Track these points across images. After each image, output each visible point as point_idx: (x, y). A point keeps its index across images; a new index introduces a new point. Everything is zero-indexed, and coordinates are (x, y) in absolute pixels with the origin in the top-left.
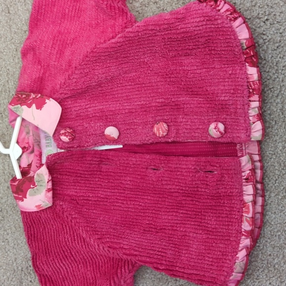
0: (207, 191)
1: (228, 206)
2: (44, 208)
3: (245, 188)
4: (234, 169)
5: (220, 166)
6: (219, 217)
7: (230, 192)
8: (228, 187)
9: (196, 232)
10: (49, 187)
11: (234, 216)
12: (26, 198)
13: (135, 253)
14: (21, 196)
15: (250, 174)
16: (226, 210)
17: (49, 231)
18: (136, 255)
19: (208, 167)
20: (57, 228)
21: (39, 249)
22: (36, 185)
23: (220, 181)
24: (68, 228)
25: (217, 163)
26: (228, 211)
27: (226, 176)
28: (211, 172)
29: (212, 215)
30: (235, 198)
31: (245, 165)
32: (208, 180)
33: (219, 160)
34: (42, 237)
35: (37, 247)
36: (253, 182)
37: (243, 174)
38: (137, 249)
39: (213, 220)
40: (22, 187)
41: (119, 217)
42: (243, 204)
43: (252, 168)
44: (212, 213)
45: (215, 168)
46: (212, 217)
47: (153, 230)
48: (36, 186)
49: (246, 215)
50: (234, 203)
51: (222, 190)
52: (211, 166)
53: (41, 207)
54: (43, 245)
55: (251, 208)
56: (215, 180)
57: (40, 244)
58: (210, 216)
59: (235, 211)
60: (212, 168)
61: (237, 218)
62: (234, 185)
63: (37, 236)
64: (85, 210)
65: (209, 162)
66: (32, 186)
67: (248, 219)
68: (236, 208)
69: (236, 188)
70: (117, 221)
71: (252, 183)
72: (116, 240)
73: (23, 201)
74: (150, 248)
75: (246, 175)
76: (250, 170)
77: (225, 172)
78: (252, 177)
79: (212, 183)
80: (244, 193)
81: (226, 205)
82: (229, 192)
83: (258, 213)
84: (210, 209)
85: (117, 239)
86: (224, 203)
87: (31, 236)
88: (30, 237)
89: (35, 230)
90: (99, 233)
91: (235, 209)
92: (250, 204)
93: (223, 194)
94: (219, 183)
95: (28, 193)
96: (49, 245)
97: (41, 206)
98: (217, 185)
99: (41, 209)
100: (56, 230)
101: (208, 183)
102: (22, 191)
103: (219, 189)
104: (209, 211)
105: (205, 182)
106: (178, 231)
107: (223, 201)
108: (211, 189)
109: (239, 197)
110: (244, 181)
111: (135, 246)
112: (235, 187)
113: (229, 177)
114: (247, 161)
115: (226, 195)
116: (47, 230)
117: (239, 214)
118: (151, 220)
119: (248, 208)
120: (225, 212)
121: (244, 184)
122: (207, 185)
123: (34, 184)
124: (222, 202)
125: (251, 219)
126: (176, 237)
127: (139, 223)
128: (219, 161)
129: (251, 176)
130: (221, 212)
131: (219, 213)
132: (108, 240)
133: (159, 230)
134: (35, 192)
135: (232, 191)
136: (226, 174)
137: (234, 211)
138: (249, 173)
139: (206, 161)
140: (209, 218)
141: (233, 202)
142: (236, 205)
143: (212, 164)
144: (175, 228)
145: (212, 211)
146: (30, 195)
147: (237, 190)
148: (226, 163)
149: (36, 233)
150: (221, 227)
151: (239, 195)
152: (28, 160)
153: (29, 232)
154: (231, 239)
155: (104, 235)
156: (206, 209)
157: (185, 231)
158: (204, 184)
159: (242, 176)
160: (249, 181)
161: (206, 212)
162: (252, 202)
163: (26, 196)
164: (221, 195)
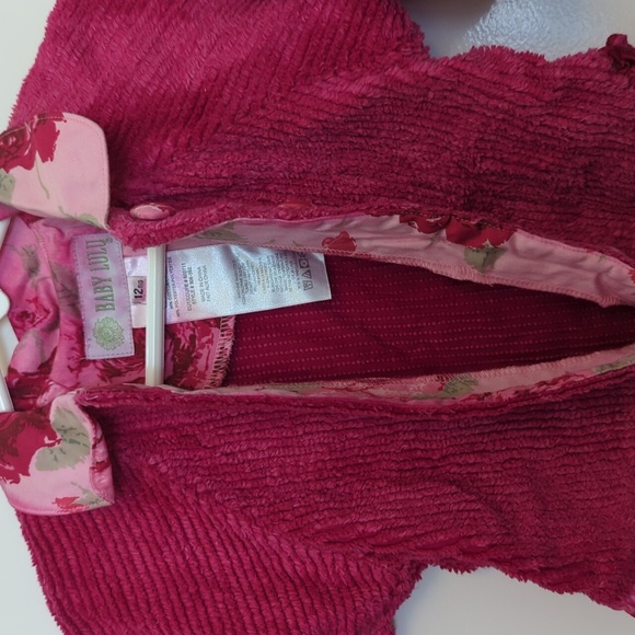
2: (84, 509)
9: (536, 446)
10: (99, 459)
12: (28, 475)
13: (402, 535)
14: (12, 468)
17: (120, 547)
18: (407, 539)
20: (147, 534)
21: (94, 609)
22: (59, 437)
24: (186, 523)
34: (99, 571)
35: (87, 603)
38: (403, 522)
40: (14, 441)
41: (322, 453)
47: (422, 464)
48: (59, 441)
53: (76, 506)
54: (106, 592)
57: (95, 593)
63: (81, 572)
64: (224, 460)
66: (47, 440)
70: (320, 465)
72: (340, 521)
73: (17, 481)
74: (436, 510)
85: (342, 517)
87: (60, 575)
88: (57, 580)
89: (71, 556)
90: (289, 516)
95: (34, 460)
96: (126, 587)
97: (76, 501)
99: (74, 510)
100: (146, 542)
102: (14, 453)
106: (489, 451)
111: (396, 518)
116: (110, 545)
118: (413, 440)
123: (52, 436)
126: (489, 469)
127: (382, 453)
132: (318, 527)
133: (439, 460)
134: (56, 459)
144: (482, 447)
146: (40, 467)
149: (73, 563)
150: (596, 421)
152: (42, 352)
153: (51, 566)
154: (625, 446)
155: (301, 516)
157: (508, 449)
163: (27, 468)
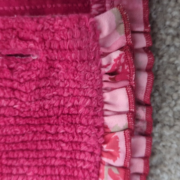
0: (12, 103)
1: (66, 139)
3: (107, 96)
4: (80, 49)
5: (43, 40)
6: (45, 166)
7: (73, 106)
8: (66, 94)
11: (80, 164)
15: (122, 60)
16: (62, 151)
19: (12, 43)
23: (46, 78)
25: (34, 32)
26: (67, 152)
27: (59, 66)
28: (22, 56)
29: (26, 163)
30: (84, 121)
31: (109, 36)
32: (15, 77)
33: (38, 22)
36: (130, 80)
37: (104, 61)
39: (30, 174)
42: (103, 136)
43: (127, 44)
44: (27, 159)
45: (31, 45)
46: (29, 167)
49: (111, 162)
50: (81, 134)
51: (53, 102)
52: (21, 39)
55: (122, 145)
56: (34, 77)
58: (22, 166)
59: (84, 152)
60: (23, 45)
61: (88, 170)
62: (80, 89)
65: (13, 29)
67: (115, 171)
68: (86, 144)
69: (86, 97)
71: (126, 83)
75: (113, 62)
76: (121, 49)
77: (55, 55)
78: (126, 67)
79: (27, 85)
80: (106, 107)
81: (61, 137)
82: (70, 105)
83: (137, 174)
84: (22, 151)
86: (57, 133)
91: (83, 148)
92: (121, 136)
93: (56, 110)
94: (43, 83)
98: (38, 88)
101: (16, 85)
103: (44, 98)
104: (21, 155)
105: (9, 84)
107: (53, 128)
108: (24, 99)
109: (93, 117)
110: (106, 78)
112: (82, 93)
113: (67, 69)
114: (114, 24)
115: (62, 114)
117: (92, 159)
119: (116, 146)
120: (59, 155)
121: (106, 85)
122: (13, 89)
124: (53, 131)
125: (122, 171)
128: (40, 27)
129: (123, 65)
130: (49, 154)
131: (46, 158)
135: (76, 102)
136: (60, 61)
137: (81, 152)
138: (119, 58)
139: (7, 26)
140: (21, 171)
141: (79, 131)
142: (86, 138)
143: (22, 34)
145: (27, 155)
147: (88, 102)
148: (57, 30)
151: (92, 113)
156: (13, 151)
158: (6, 87)
159: (101, 66)
160: (118, 77)
161: (13, 159)
162: (124, 130)
164: (51, 113)
